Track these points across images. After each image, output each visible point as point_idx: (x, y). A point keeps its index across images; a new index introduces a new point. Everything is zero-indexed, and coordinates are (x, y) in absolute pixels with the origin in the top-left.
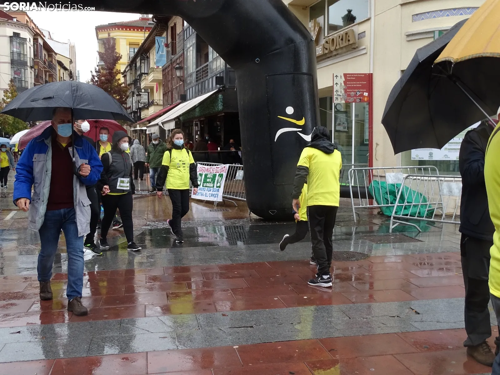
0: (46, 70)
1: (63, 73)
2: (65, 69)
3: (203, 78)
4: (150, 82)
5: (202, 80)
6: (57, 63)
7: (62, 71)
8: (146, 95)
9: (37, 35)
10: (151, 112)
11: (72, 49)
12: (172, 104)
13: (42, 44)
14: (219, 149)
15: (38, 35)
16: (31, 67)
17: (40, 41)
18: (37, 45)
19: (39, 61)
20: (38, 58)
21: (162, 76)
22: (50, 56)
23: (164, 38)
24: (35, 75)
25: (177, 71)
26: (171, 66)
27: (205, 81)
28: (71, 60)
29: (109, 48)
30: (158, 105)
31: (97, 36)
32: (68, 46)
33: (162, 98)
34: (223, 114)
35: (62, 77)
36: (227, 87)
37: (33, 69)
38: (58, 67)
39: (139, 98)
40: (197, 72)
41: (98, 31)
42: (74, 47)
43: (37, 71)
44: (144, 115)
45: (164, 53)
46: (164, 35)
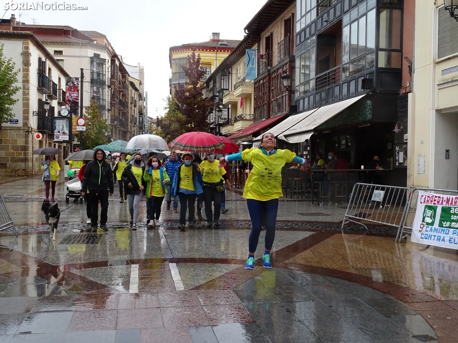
0: (120, 90)
1: (134, 94)
2: (136, 90)
3: (328, 85)
4: (237, 97)
5: (327, 87)
6: (129, 84)
7: (133, 91)
8: (226, 111)
9: (114, 56)
10: (238, 128)
11: (141, 72)
12: (269, 117)
13: (118, 65)
14: (362, 167)
15: (116, 57)
16: (109, 87)
17: (117, 63)
18: (114, 66)
19: (115, 81)
20: (114, 78)
21: (253, 90)
22: (124, 77)
23: (254, 50)
24: (111, 94)
25: (284, 80)
26: (268, 78)
27: (333, 88)
28: (141, 82)
29: (194, 63)
30: (246, 120)
31: (170, 57)
32: (137, 69)
33: (252, 113)
34: (369, 125)
35: (133, 96)
36: (378, 91)
37: (110, 88)
38: (130, 88)
39: (220, 114)
40: (317, 79)
41: (172, 52)
42: (143, 70)
43: (113, 90)
44: (227, 131)
45: (254, 66)
46: (255, 47)
